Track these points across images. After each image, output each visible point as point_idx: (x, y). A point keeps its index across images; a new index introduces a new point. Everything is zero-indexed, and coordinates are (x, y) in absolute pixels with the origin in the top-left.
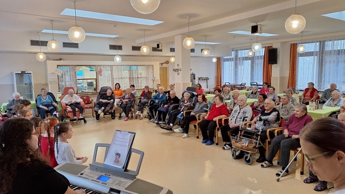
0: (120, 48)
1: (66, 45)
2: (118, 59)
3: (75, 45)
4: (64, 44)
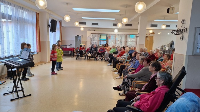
1: (93, 24)
2: (116, 31)
3: (97, 24)
4: (92, 23)
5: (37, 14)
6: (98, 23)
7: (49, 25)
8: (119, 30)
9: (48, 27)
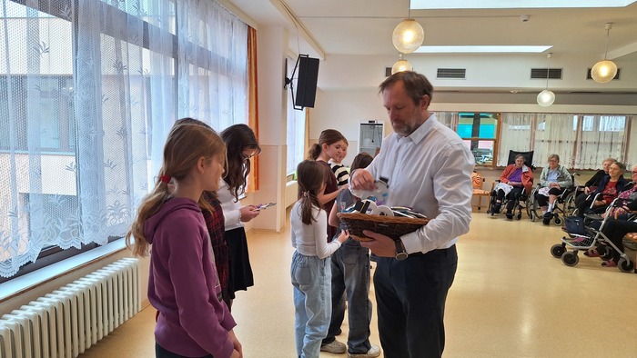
0: (556, 74)
1: (442, 73)
2: (546, 98)
3: (460, 73)
4: (439, 70)
5: (251, 34)
6: (464, 71)
7: (287, 81)
8: (561, 96)
9: (285, 87)
